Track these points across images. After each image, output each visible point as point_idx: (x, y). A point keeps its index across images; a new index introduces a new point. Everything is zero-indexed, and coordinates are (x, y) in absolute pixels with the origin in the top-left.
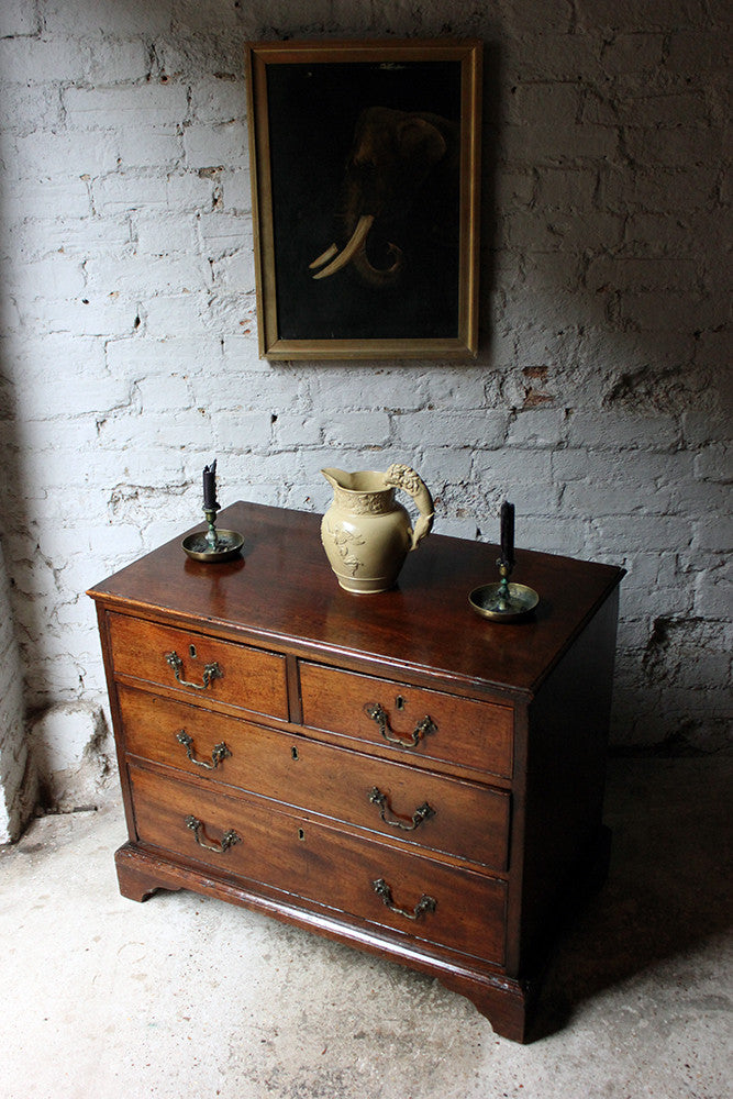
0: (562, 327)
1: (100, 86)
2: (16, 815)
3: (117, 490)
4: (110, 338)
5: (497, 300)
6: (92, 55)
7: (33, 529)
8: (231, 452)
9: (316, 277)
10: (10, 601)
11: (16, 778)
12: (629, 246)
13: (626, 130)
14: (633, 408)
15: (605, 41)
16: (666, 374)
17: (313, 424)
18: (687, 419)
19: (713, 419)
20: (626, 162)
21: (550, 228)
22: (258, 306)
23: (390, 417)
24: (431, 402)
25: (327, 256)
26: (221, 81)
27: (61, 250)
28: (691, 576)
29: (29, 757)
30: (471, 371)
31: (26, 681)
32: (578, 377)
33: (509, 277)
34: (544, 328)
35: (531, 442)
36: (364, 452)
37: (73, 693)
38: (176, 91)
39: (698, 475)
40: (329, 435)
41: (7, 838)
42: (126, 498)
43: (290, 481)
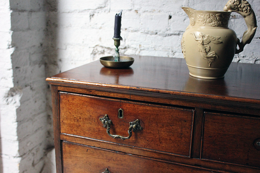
3: (95, 48)
7: (59, 63)
8: (147, 33)
10: (46, 95)
42: (99, 53)
43: (174, 51)
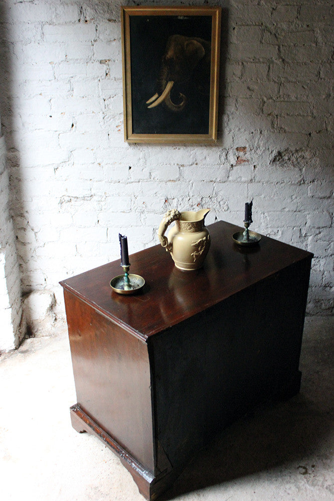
0: (253, 130)
1: (59, 24)
2: (18, 338)
3: (62, 198)
4: (60, 132)
5: (225, 118)
6: (56, 10)
7: (26, 214)
8: (111, 182)
9: (149, 107)
10: (16, 245)
11: (18, 321)
12: (282, 96)
13: (281, 46)
14: (282, 166)
15: (273, 9)
16: (297, 151)
17: (146, 170)
18: (305, 170)
19: (316, 171)
20: (281, 60)
21: (249, 88)
22: (124, 120)
23: (179, 168)
24: (197, 162)
25: (153, 98)
26: (110, 23)
27: (41, 94)
28: (306, 238)
29: (22, 314)
30: (214, 149)
31: (22, 281)
32: (259, 152)
33: (230, 108)
34: (245, 130)
35: (239, 180)
36: (168, 183)
37: (42, 286)
38: (91, 26)
39: (310, 194)
40: (153, 175)
41: (14, 347)
42: (66, 201)
43: (136, 195)
